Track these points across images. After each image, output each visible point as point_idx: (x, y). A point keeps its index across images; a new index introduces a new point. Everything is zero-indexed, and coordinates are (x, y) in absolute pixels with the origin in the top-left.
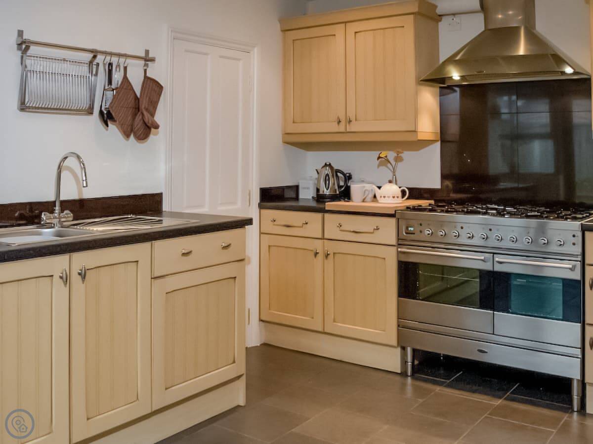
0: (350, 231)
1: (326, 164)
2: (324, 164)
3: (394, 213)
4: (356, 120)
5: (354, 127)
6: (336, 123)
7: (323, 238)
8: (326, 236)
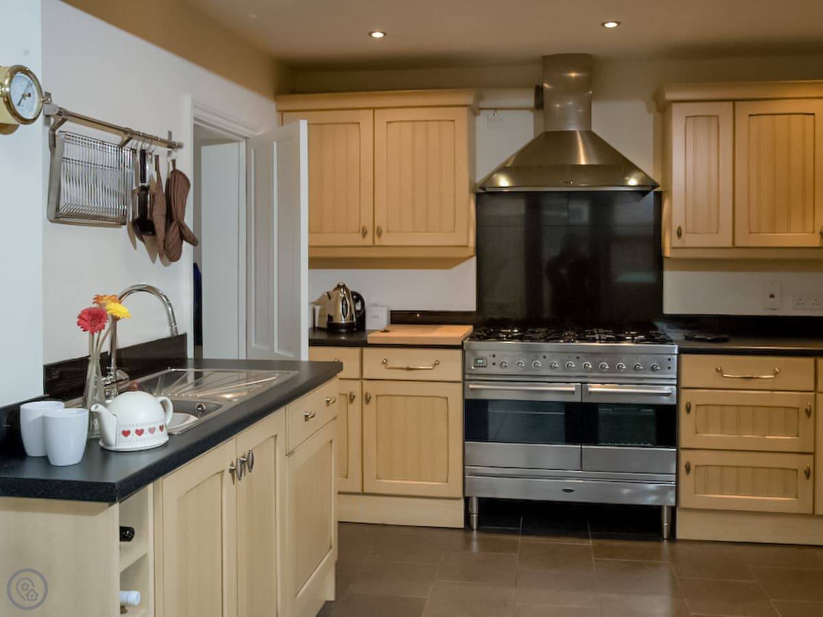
0: (402, 369)
1: (338, 285)
2: (336, 286)
3: (460, 344)
4: (388, 232)
5: (386, 240)
6: (360, 235)
7: (361, 379)
8: (365, 376)
